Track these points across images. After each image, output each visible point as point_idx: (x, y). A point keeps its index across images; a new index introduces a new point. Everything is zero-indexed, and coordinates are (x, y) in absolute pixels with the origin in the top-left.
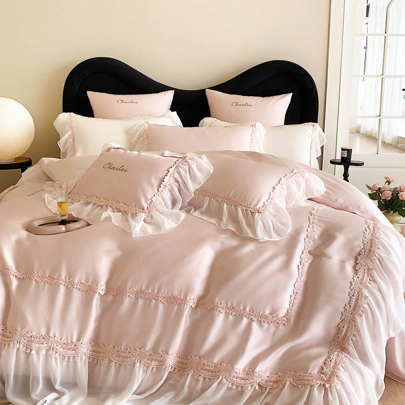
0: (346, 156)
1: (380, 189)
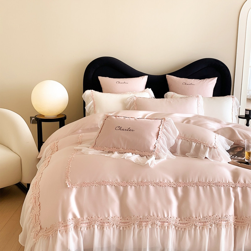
0: (248, 114)
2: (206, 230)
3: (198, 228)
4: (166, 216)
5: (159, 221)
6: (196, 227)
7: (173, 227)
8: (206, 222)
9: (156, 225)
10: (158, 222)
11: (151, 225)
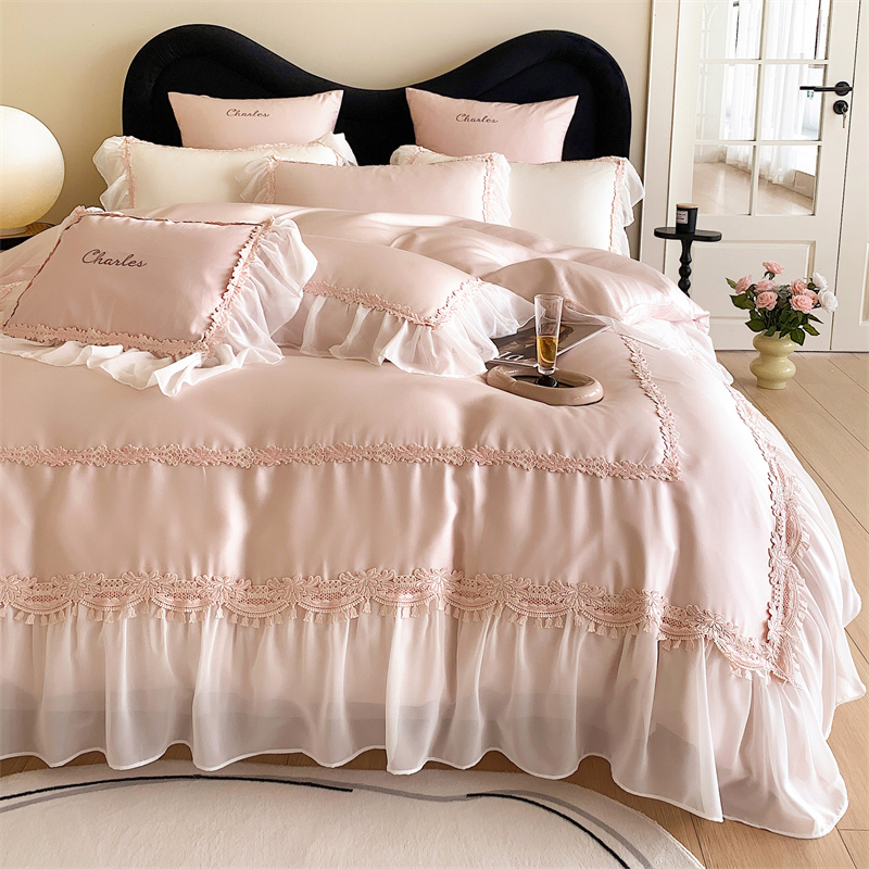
0: (685, 221)
1: (753, 287)
2: (337, 625)
3: (310, 618)
4: (195, 573)
5: (166, 592)
6: (302, 612)
7: (220, 613)
8: (339, 596)
9: (154, 608)
10: (162, 597)
11: (139, 608)
